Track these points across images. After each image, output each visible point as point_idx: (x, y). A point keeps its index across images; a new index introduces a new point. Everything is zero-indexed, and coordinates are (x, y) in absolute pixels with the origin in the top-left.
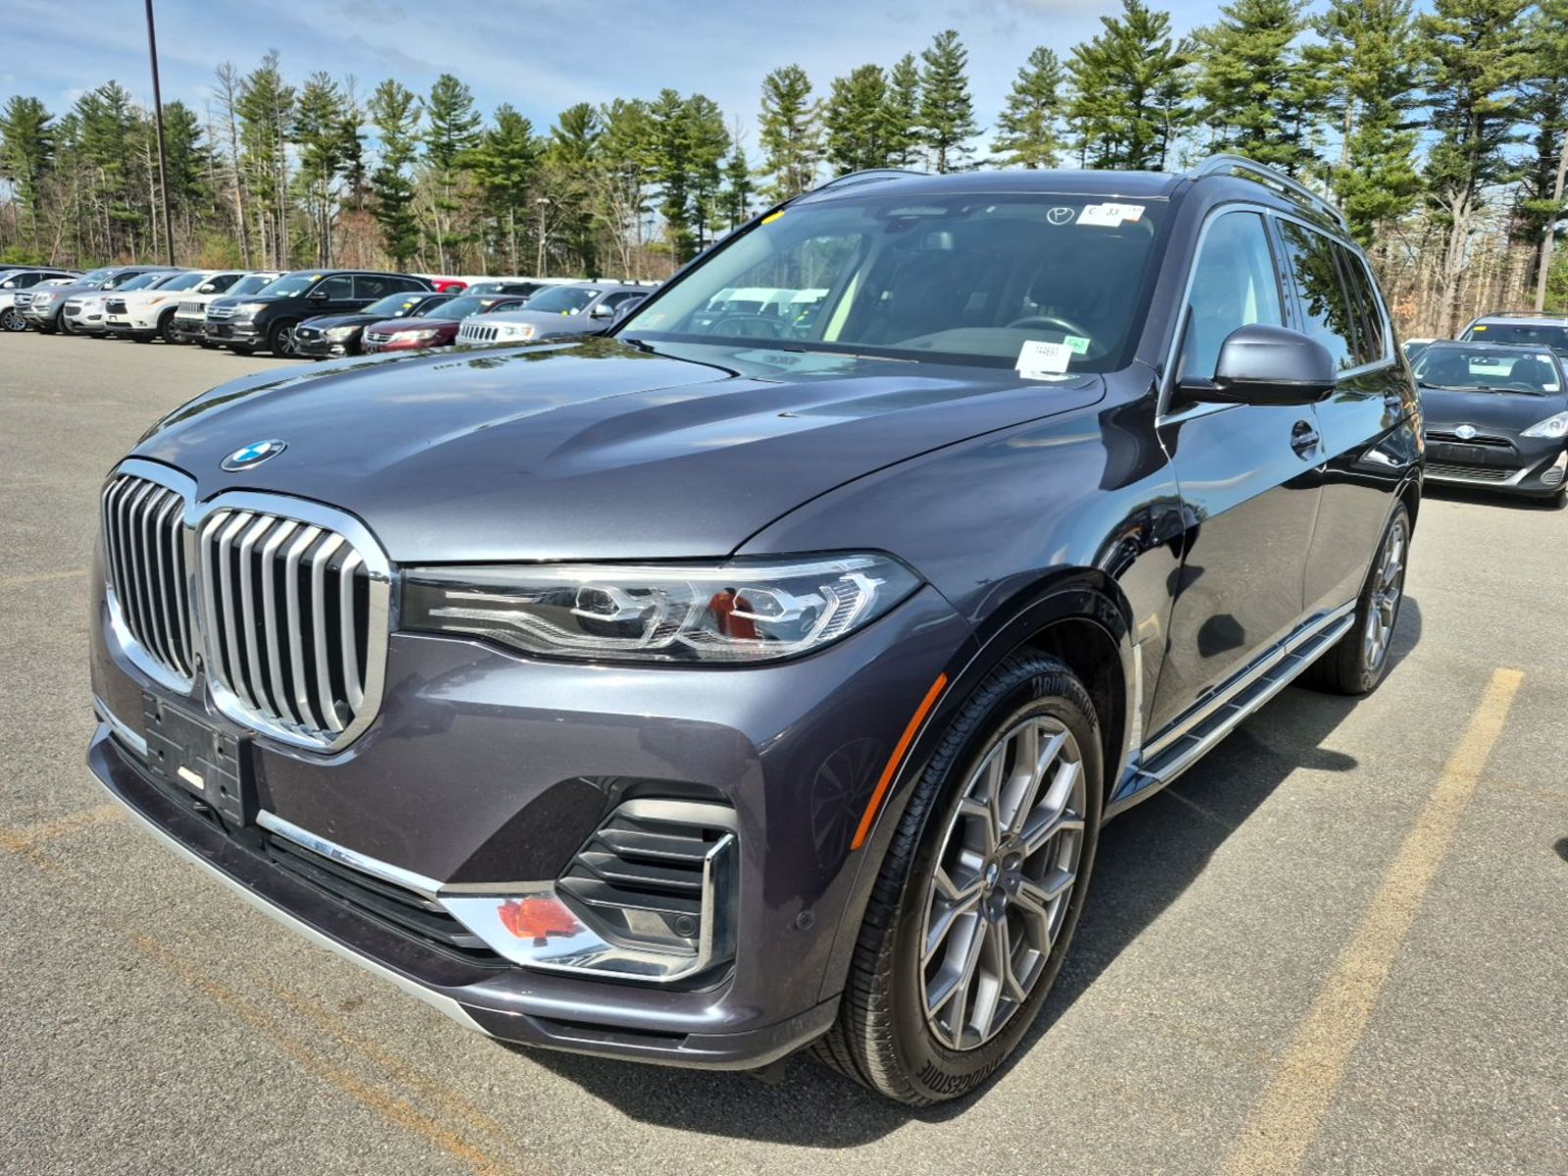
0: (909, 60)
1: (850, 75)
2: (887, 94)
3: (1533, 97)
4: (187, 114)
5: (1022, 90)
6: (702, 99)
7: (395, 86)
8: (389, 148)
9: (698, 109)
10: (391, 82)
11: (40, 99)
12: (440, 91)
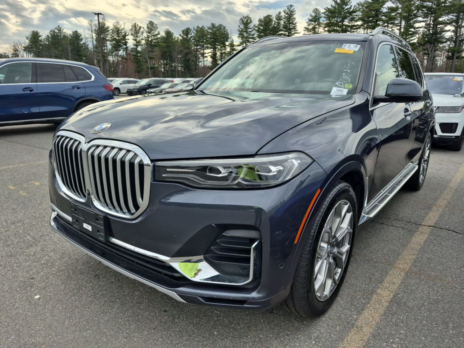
0: (280, 13)
1: (263, 18)
2: (273, 23)
3: (452, 19)
4: (79, 34)
5: (310, 20)
6: (221, 25)
7: (137, 25)
8: (135, 42)
9: (221, 28)
10: (135, 24)
11: (38, 31)
12: (149, 26)
